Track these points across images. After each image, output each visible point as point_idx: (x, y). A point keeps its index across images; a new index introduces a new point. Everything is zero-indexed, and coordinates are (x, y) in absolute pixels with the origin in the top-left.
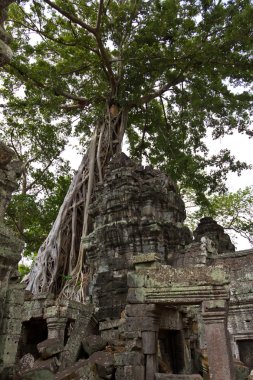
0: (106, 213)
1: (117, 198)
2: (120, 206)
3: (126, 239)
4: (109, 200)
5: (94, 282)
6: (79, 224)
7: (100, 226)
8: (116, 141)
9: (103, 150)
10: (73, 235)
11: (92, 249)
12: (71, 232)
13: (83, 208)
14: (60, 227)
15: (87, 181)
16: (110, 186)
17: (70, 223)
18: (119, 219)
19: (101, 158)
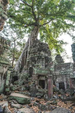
0: (32, 53)
1: (35, 50)
2: (35, 52)
3: (36, 60)
4: (33, 50)
5: (29, 69)
6: (27, 55)
7: (31, 56)
8: (36, 35)
9: (33, 37)
10: (25, 58)
11: (29, 62)
12: (24, 57)
13: (27, 52)
14: (22, 56)
15: (28, 45)
16: (33, 47)
17: (24, 55)
18: (35, 55)
19: (32, 40)
